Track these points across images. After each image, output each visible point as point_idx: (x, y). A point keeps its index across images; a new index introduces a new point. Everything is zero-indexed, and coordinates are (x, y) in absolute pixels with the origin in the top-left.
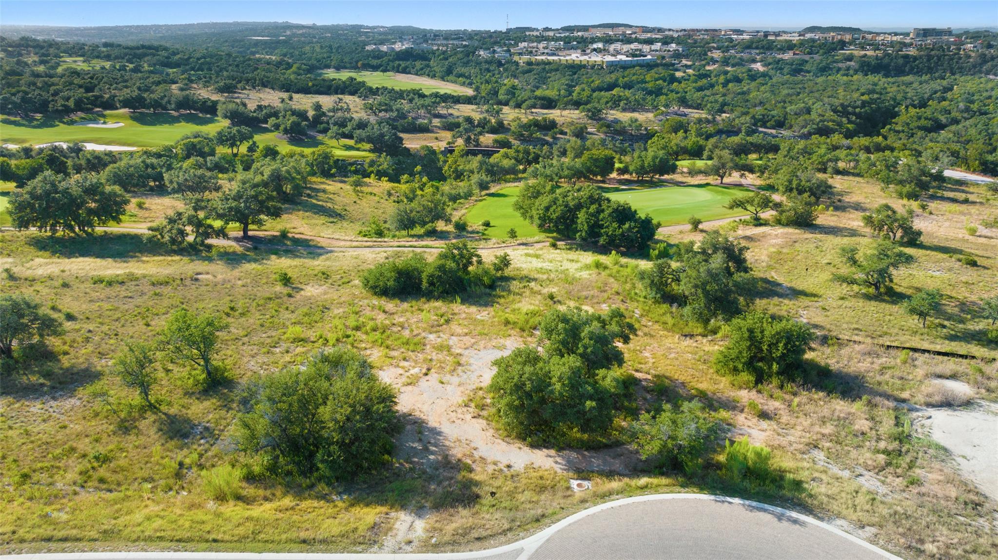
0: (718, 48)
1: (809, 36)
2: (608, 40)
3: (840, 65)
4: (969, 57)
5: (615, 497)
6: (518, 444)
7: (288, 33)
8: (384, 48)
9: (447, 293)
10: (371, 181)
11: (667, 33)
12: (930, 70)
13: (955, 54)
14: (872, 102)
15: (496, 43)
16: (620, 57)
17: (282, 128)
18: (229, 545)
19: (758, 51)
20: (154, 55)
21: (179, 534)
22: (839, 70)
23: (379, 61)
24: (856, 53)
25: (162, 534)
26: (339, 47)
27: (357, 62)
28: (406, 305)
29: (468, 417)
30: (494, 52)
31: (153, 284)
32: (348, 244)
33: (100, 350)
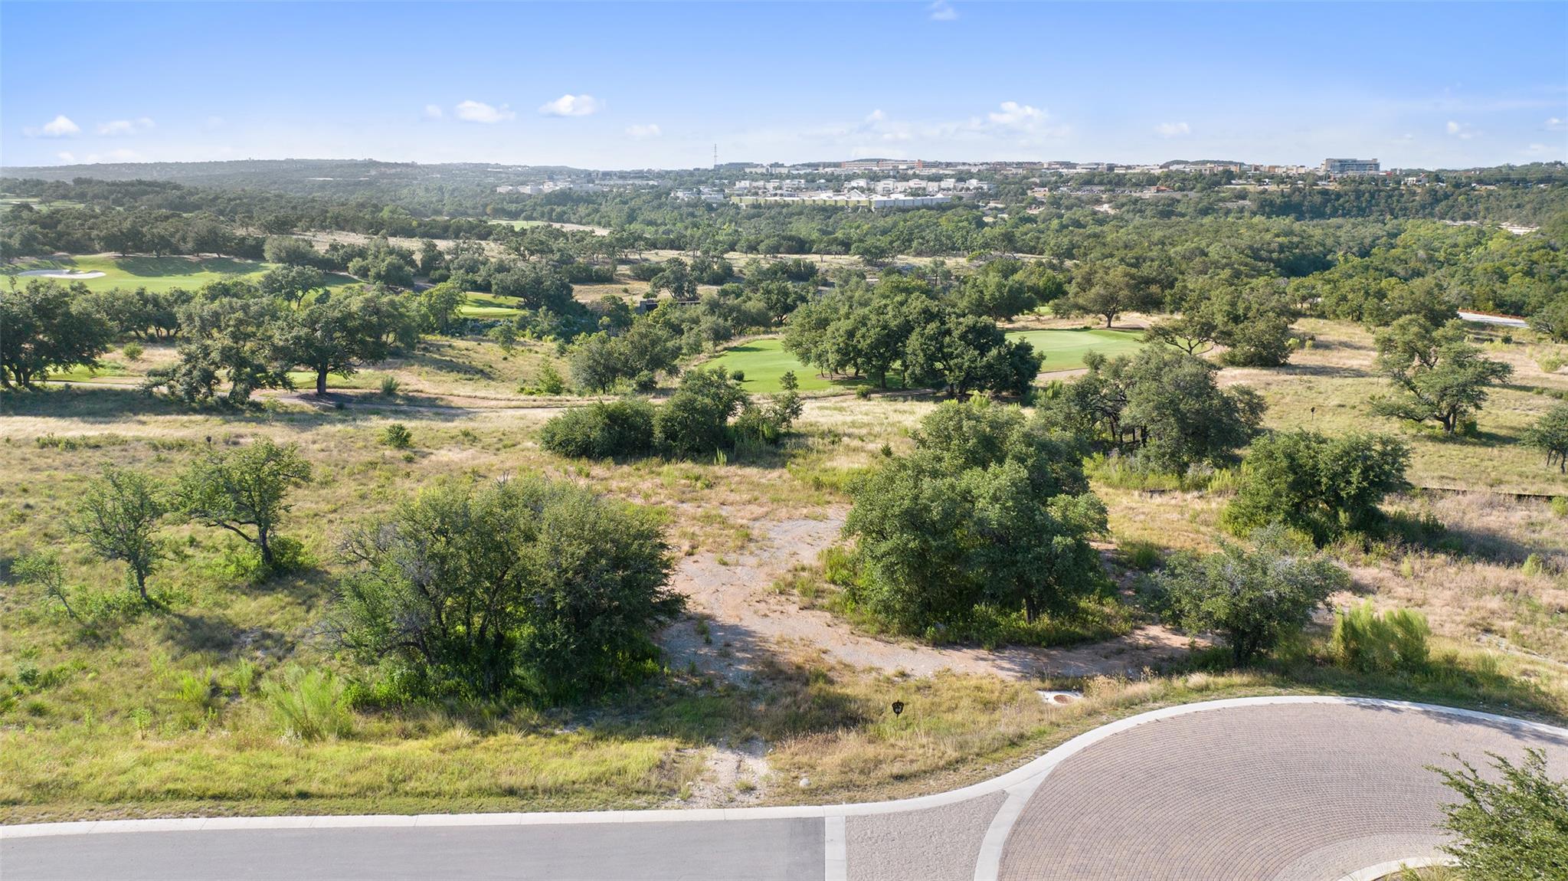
0: (1043, 185)
1: (1173, 168)
2: (874, 178)
3: (1229, 205)
4: (1414, 193)
5: (1151, 705)
6: (907, 643)
7: (373, 173)
8: (527, 190)
9: (699, 452)
10: (526, 339)
11: (960, 167)
12: (1362, 212)
13: (1394, 189)
14: (1292, 246)
15: (700, 182)
16: (893, 197)
17: (372, 273)
18: (337, 802)
19: (1103, 188)
20: (158, 193)
21: (218, 787)
22: (1228, 212)
23: (520, 206)
24: (1251, 188)
25: (179, 786)
26: (454, 190)
27: (485, 206)
28: (625, 468)
29: (793, 609)
30: (699, 192)
31: (156, 448)
32: (503, 403)
33: (49, 531)
